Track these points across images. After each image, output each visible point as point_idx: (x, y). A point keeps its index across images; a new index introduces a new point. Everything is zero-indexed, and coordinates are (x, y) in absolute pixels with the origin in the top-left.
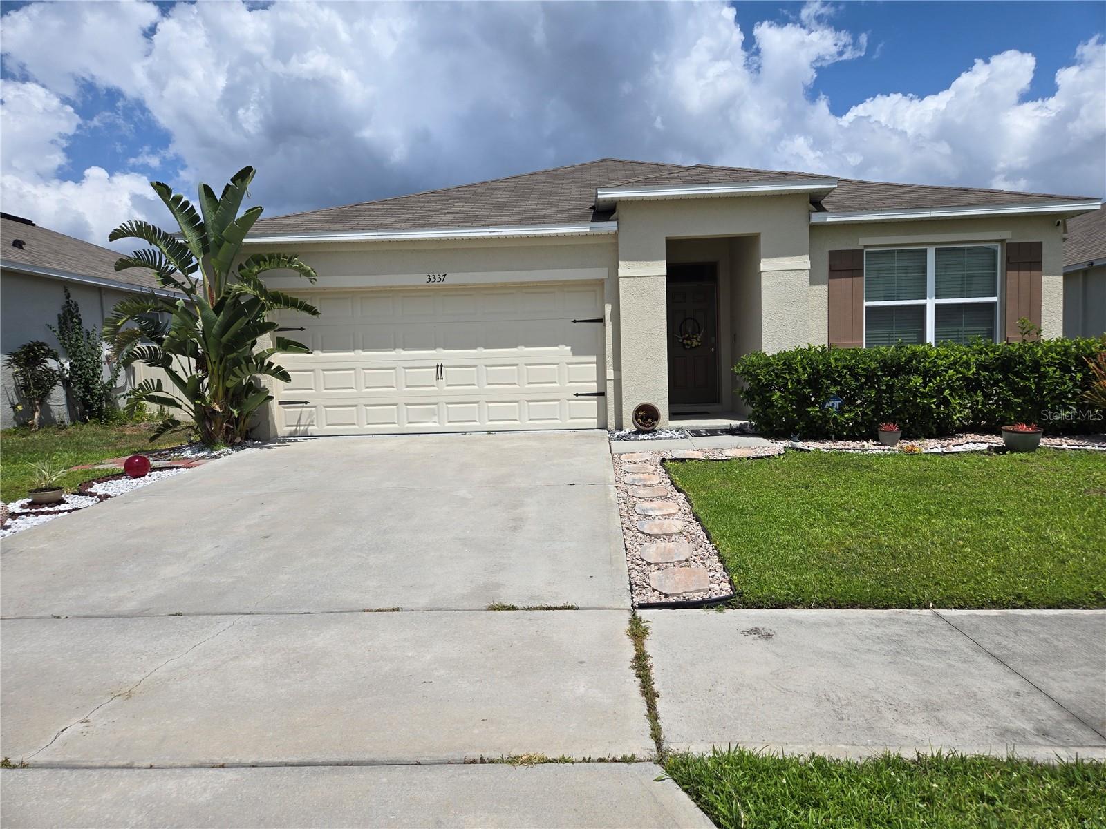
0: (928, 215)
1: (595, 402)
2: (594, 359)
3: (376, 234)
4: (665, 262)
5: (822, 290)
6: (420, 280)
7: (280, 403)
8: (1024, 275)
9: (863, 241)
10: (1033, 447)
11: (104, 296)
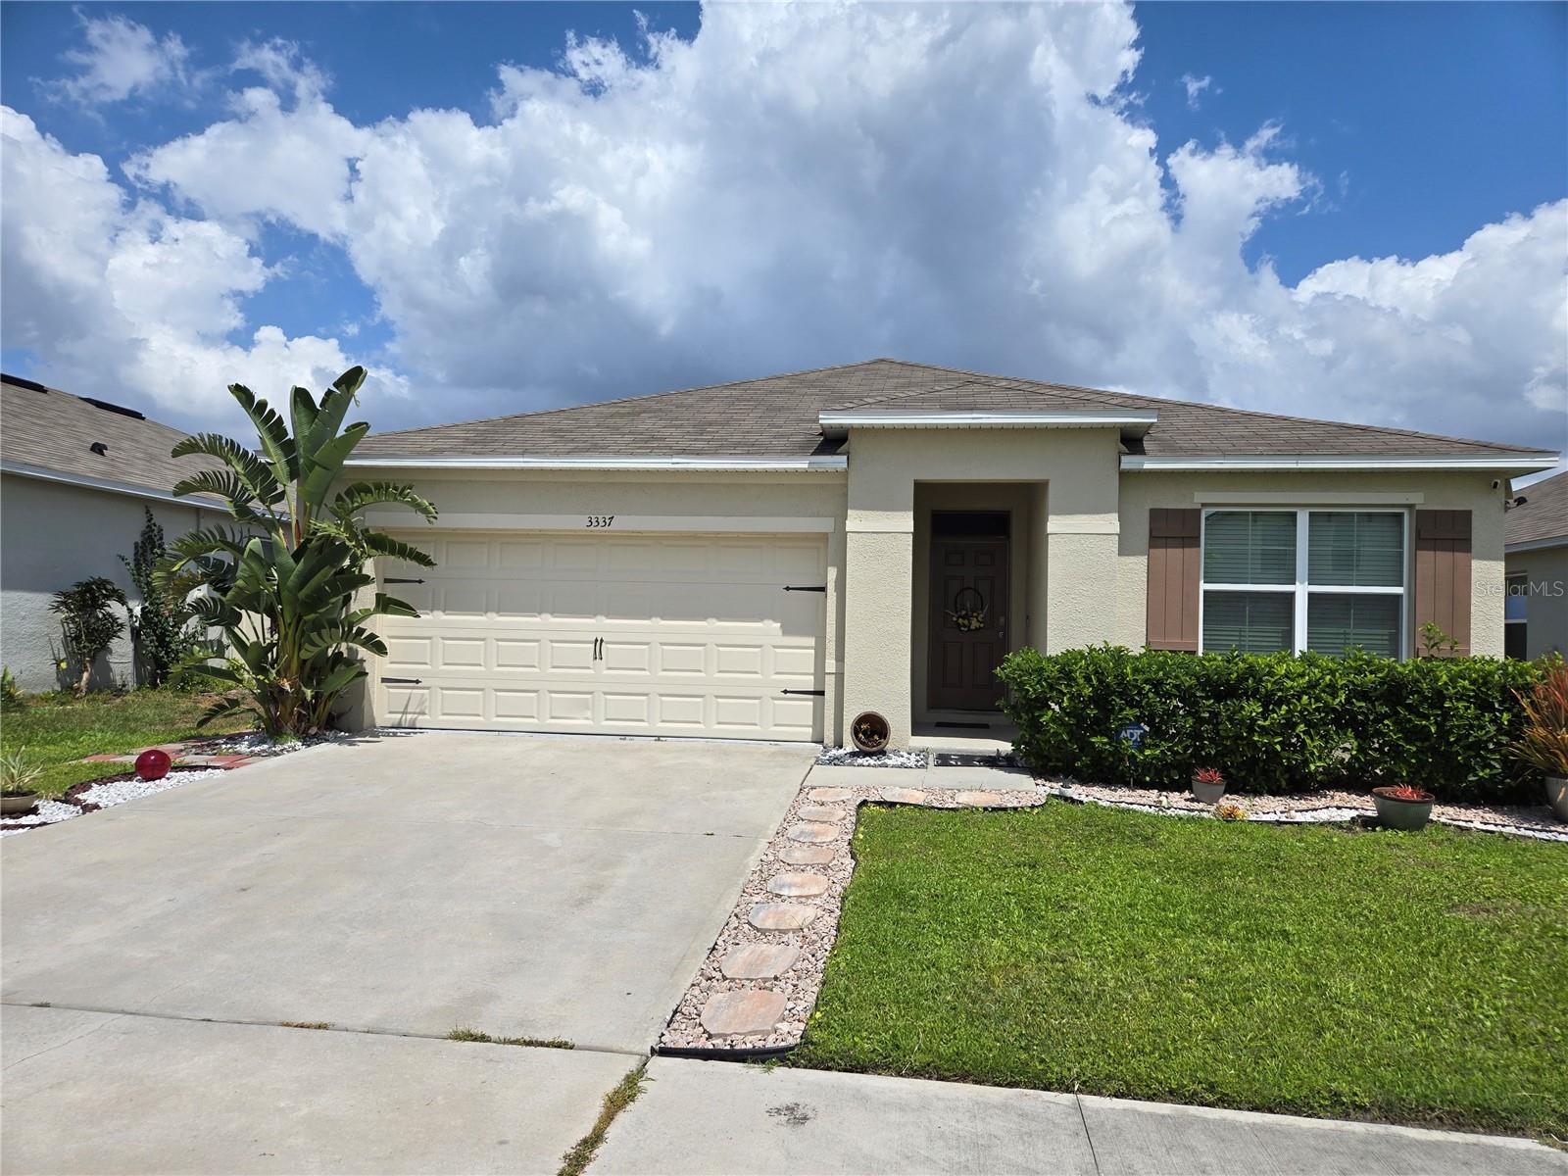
0: (1294, 466)
1: (811, 703)
2: (811, 641)
3: (521, 460)
4: (911, 514)
5: (1139, 564)
6: (578, 522)
7: (384, 680)
8: (1444, 558)
9: (1197, 498)
10: (1417, 823)
11: (202, 520)
